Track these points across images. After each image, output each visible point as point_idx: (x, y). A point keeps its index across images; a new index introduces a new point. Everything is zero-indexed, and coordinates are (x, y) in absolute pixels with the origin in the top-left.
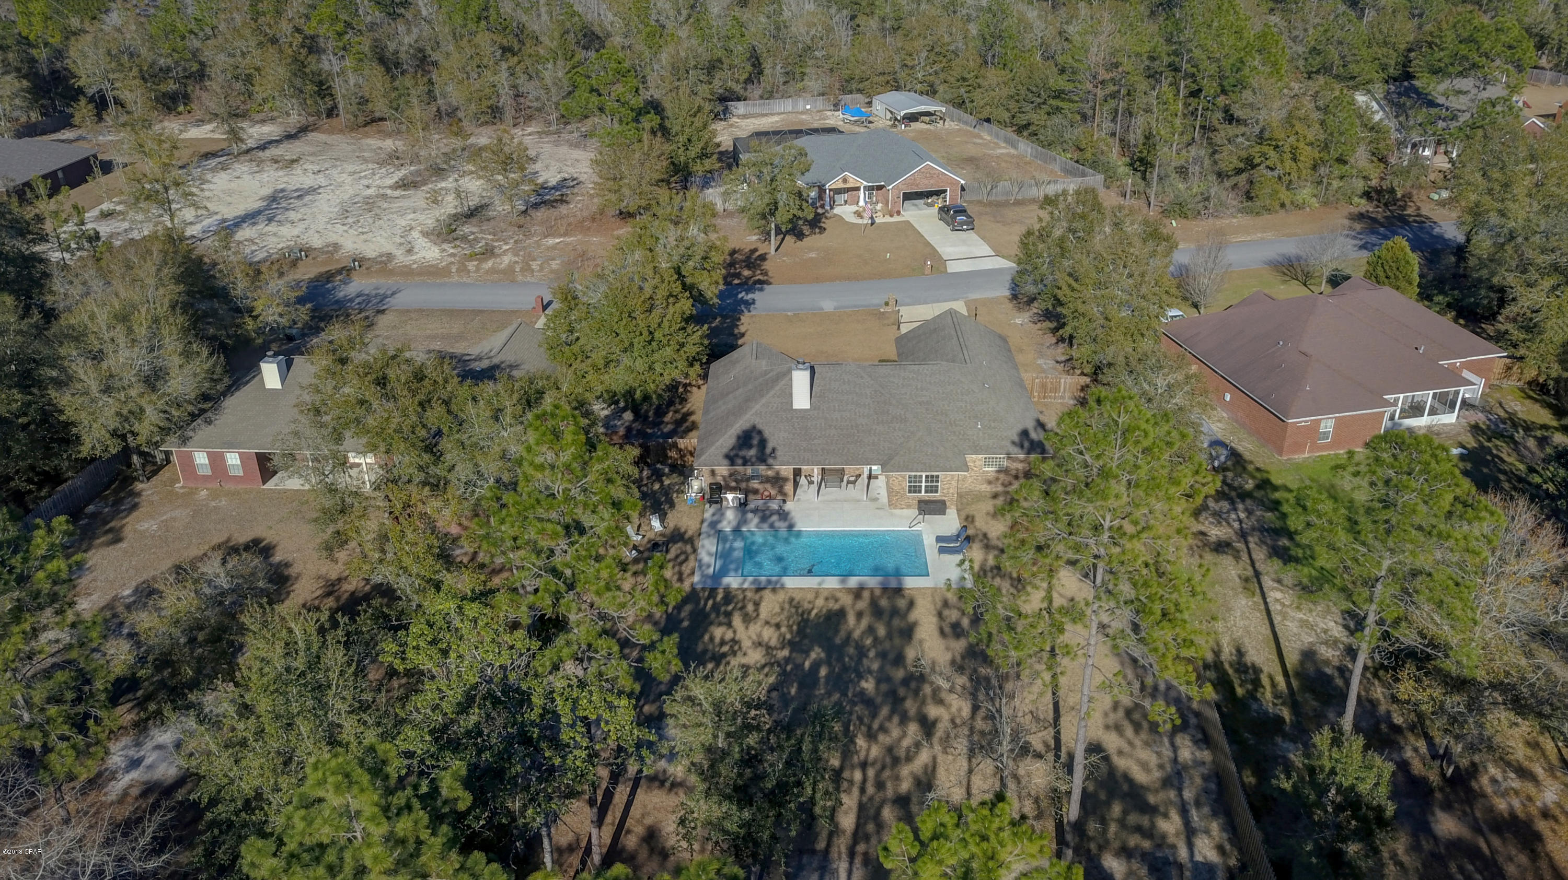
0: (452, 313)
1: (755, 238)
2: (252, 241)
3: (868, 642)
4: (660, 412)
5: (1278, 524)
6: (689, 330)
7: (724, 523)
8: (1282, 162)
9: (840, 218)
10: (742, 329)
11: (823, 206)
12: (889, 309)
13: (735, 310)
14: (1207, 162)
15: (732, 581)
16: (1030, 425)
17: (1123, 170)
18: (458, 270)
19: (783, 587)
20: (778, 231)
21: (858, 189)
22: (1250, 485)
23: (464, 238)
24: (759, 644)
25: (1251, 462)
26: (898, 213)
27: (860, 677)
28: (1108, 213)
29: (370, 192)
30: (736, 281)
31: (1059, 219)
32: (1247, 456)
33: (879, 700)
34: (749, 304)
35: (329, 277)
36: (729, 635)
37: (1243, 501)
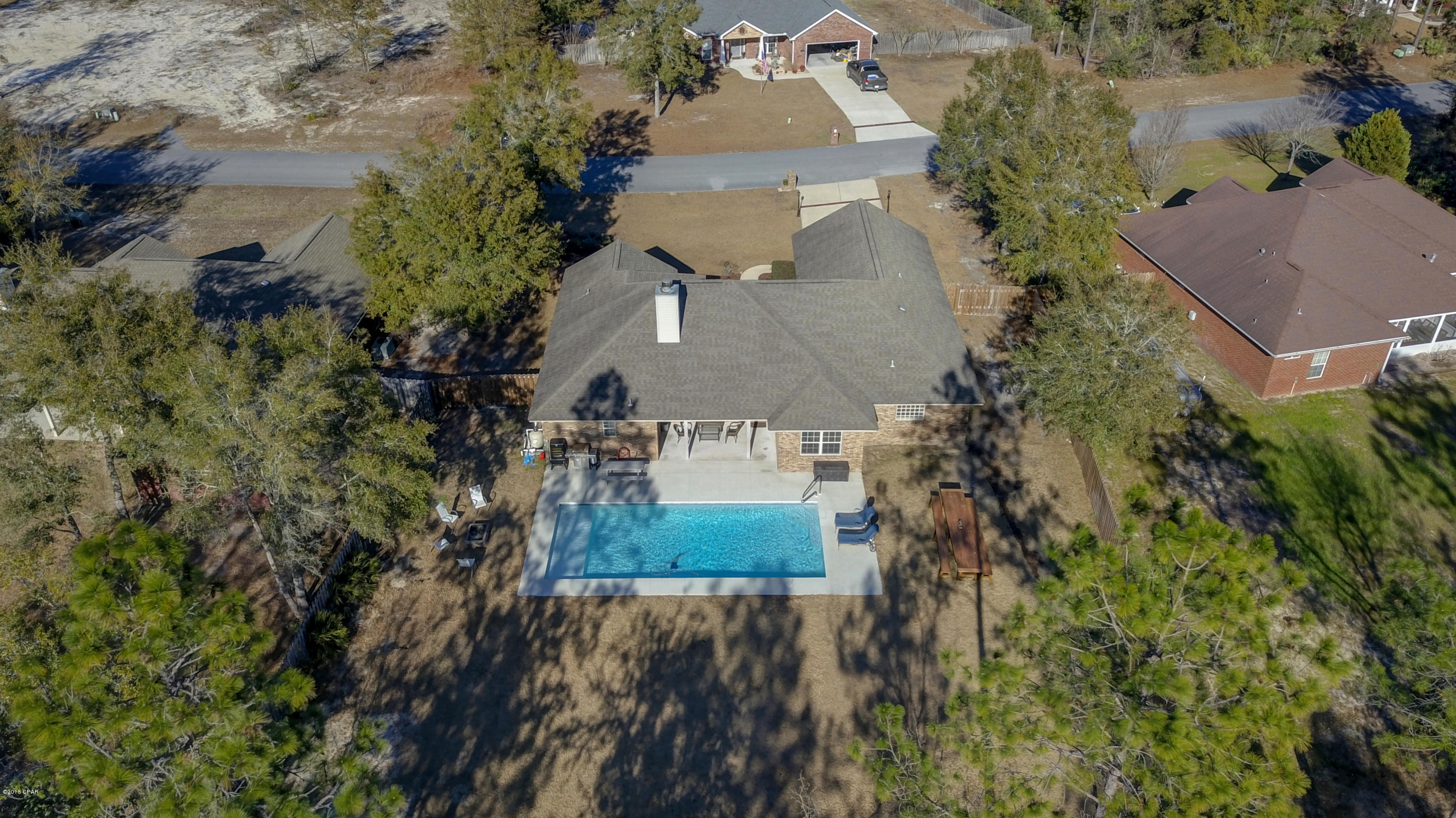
0: (276, 191)
1: (638, 97)
2: (62, 97)
3: (741, 687)
4: (503, 331)
5: (1265, 499)
6: (532, 232)
7: (568, 496)
8: (1236, 12)
9: (736, 74)
10: (614, 214)
11: (717, 60)
12: (788, 189)
13: (609, 189)
14: (1148, 11)
15: (567, 588)
16: (957, 362)
17: (1053, 19)
18: (294, 136)
19: (634, 597)
20: (663, 91)
21: (757, 40)
22: (1225, 441)
23: (306, 96)
24: (596, 687)
25: (1224, 406)
26: (803, 68)
27: (728, 746)
28: (1052, 81)
29: (210, 38)
30: (612, 152)
31: (992, 88)
32: (1219, 397)
33: (749, 788)
34: (623, 181)
35: (140, 144)
36: (555, 677)
37: (1218, 464)
